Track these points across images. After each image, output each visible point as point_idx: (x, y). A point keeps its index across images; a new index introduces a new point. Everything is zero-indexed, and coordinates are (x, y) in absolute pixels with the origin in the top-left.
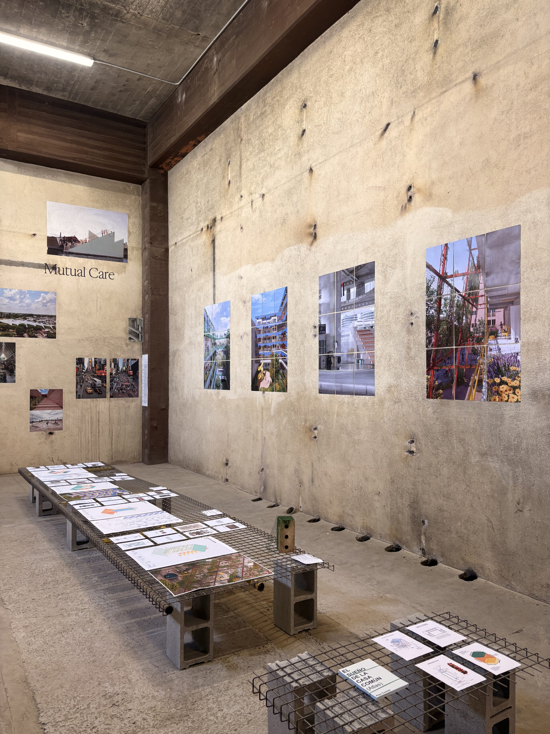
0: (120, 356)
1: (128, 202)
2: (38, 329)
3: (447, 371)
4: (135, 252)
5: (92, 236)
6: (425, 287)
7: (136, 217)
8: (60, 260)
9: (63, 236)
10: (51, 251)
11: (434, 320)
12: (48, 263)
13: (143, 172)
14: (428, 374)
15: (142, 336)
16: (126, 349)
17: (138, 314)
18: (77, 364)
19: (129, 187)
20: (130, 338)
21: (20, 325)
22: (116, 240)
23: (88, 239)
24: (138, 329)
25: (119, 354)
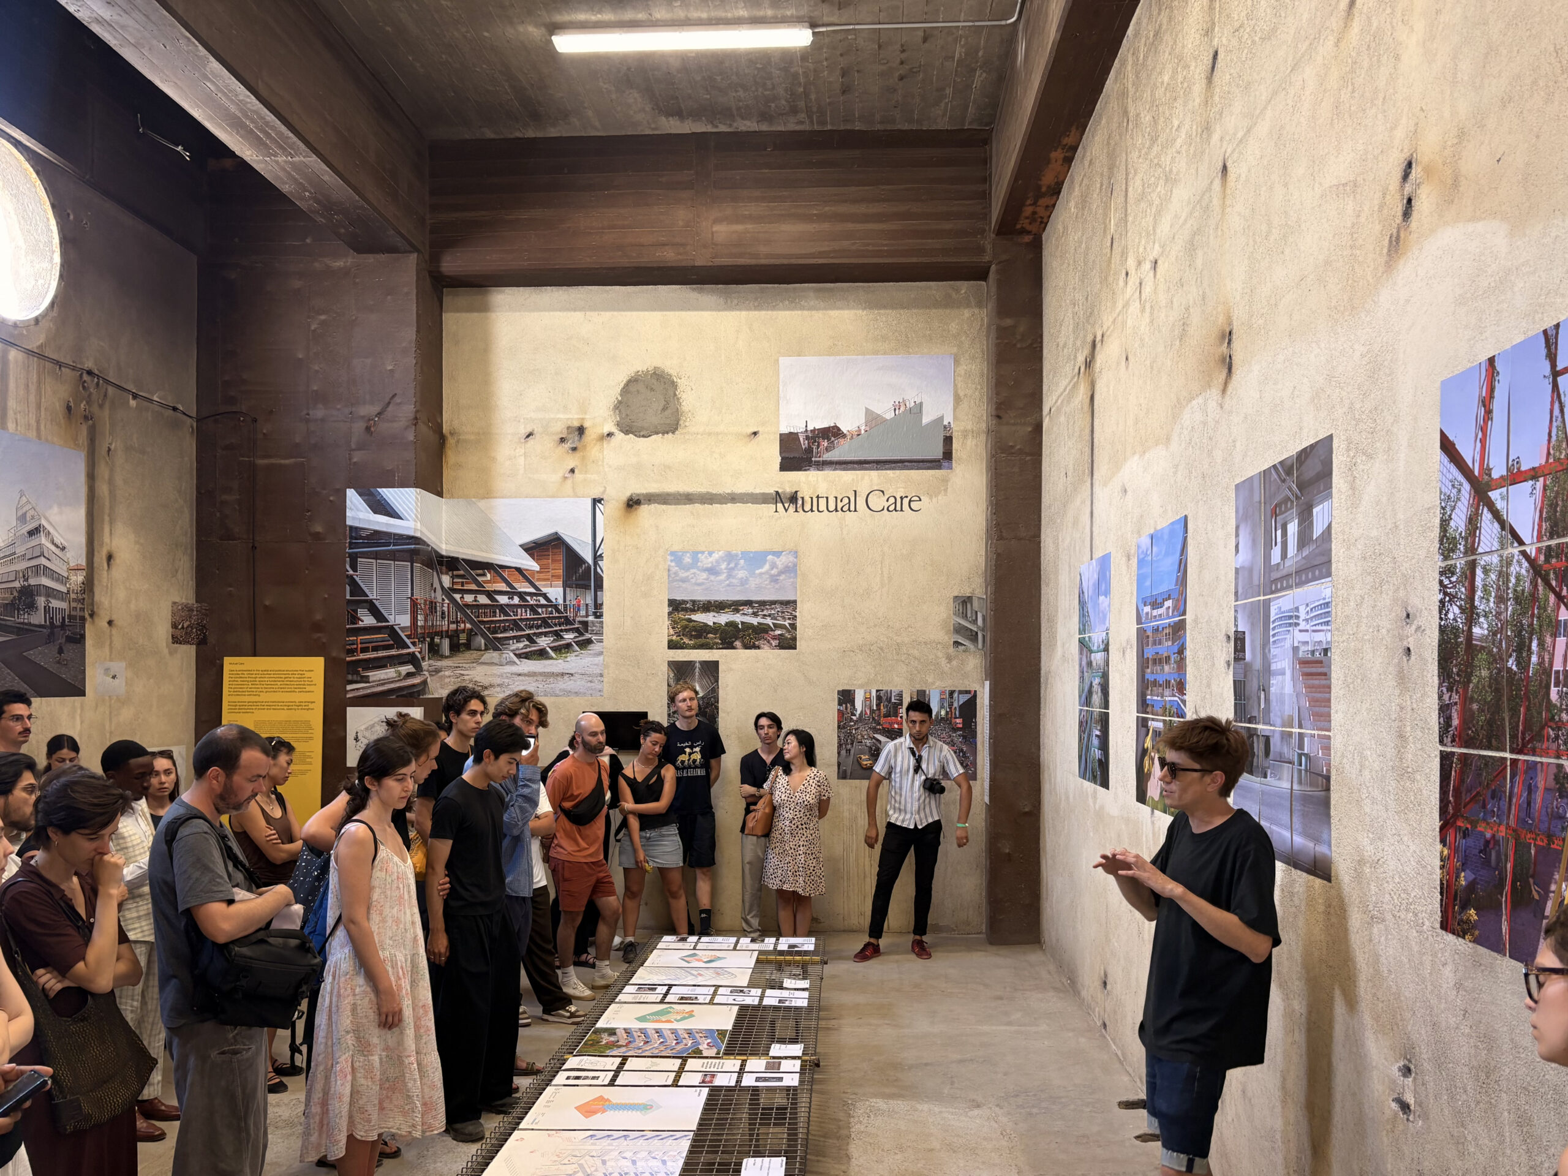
0: (933, 683)
1: (954, 327)
2: (761, 631)
3: (1487, 842)
4: (970, 442)
5: (873, 419)
6: (1437, 521)
7: (973, 358)
8: (806, 481)
9: (810, 428)
10: (788, 465)
11: (1458, 644)
12: (780, 491)
13: (981, 250)
14: (1443, 841)
15: (984, 636)
16: (946, 669)
17: (977, 587)
18: (840, 704)
19: (957, 291)
20: (957, 644)
21: (727, 624)
22: (926, 420)
23: (863, 428)
24: (975, 621)
25: (930, 680)
